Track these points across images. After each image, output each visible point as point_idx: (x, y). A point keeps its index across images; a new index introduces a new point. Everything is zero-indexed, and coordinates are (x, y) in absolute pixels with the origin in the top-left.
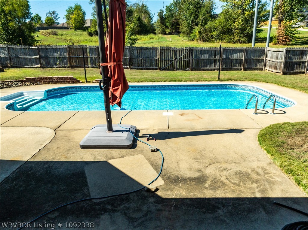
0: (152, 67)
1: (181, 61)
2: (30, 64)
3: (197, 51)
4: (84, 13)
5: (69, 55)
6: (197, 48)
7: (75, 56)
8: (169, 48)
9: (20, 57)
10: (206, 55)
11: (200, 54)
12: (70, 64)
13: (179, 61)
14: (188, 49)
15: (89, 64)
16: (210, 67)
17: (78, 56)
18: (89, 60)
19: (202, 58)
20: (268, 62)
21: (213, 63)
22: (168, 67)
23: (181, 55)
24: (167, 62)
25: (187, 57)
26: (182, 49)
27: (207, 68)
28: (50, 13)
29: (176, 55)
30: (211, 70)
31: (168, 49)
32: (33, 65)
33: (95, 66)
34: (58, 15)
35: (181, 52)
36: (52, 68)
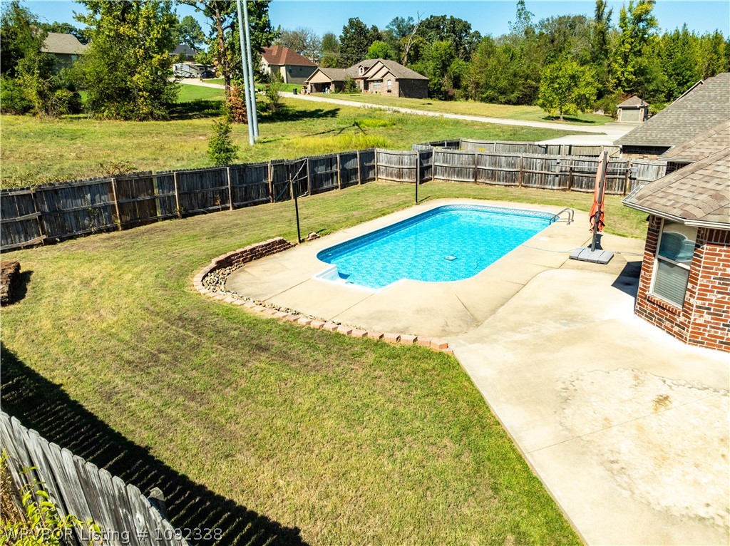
2: (7, 240)
7: (129, 200)
15: (158, 213)
17: (133, 198)
18: (157, 204)
20: (382, 169)
24: (280, 186)
31: (281, 163)
32: (17, 240)
33: (170, 215)
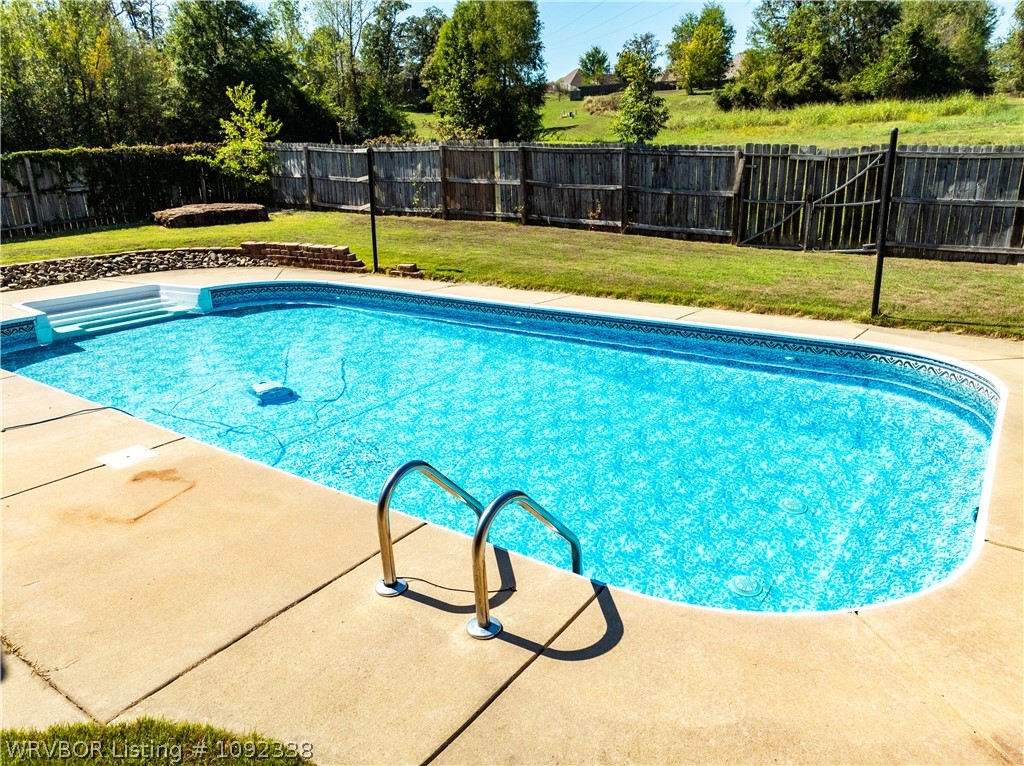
0: (708, 231)
1: (839, 209)
2: (352, 200)
3: (920, 166)
4: (731, 31)
5: (443, 174)
6: (925, 148)
8: (787, 149)
9: (332, 178)
10: (969, 185)
11: (939, 179)
12: (446, 205)
13: (829, 210)
14: (874, 156)
15: (497, 209)
16: (987, 243)
18: (497, 195)
19: (947, 198)
21: (1006, 228)
22: (778, 230)
23: (842, 181)
24: (771, 211)
25: (870, 190)
26: (845, 156)
27: (971, 248)
28: (637, 42)
29: (814, 181)
30: (994, 259)
31: (783, 154)
32: (359, 202)
33: (512, 215)
34: (657, 45)
35: (843, 169)
36: (400, 214)
